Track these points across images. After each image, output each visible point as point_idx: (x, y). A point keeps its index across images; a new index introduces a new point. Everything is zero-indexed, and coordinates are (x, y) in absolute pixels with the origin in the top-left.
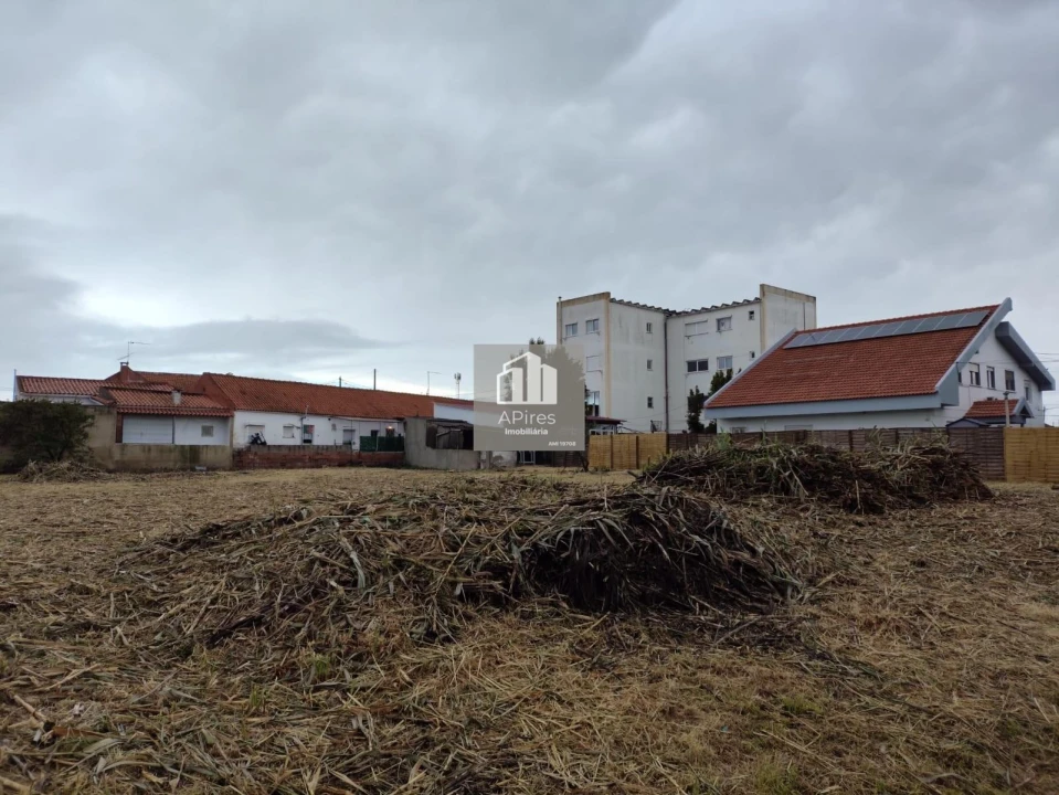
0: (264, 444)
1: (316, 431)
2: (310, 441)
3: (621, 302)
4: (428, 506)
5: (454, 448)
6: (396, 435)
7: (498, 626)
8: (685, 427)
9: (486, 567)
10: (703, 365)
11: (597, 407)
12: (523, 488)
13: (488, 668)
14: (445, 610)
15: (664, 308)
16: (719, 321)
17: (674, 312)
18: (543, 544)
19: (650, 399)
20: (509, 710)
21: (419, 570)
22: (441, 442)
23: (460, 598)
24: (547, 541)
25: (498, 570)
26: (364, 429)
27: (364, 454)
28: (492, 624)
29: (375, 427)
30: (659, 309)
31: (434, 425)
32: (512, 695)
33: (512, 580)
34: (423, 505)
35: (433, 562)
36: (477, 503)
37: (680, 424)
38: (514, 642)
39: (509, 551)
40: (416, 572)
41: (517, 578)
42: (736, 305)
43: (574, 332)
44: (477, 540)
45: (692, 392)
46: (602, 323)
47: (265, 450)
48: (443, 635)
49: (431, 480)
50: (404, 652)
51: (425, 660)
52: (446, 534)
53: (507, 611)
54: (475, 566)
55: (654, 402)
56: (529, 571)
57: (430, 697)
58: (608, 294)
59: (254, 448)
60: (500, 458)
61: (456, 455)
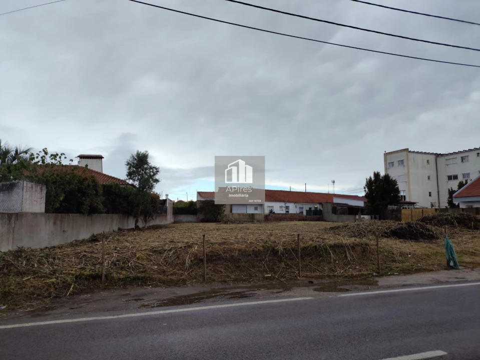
0: (274, 213)
1: (290, 208)
2: (288, 212)
3: (414, 152)
5: (344, 214)
6: (318, 209)
8: (447, 205)
10: (456, 177)
11: (405, 196)
15: (435, 153)
16: (462, 158)
17: (440, 154)
19: (430, 193)
22: (339, 211)
26: (306, 207)
27: (307, 216)
29: (310, 206)
30: (432, 154)
31: (335, 206)
37: (444, 204)
42: (470, 150)
43: (393, 165)
45: (449, 190)
46: (405, 162)
55: (432, 194)
58: (407, 149)
59: (271, 214)
60: (364, 218)
61: (345, 217)
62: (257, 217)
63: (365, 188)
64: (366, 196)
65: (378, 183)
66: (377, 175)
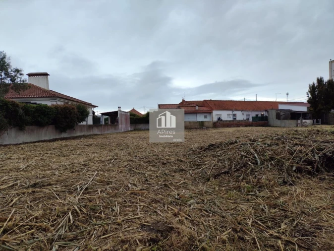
0: (222, 120)
1: (237, 116)
2: (235, 119)
4: (280, 140)
5: (287, 119)
6: (265, 116)
7: (310, 182)
9: (305, 161)
12: (317, 133)
13: (307, 195)
14: (289, 175)
18: (328, 154)
20: (317, 211)
21: (279, 161)
22: (282, 117)
23: (295, 171)
24: (330, 153)
25: (310, 163)
26: (253, 114)
27: (253, 122)
28: (308, 181)
29: (257, 113)
31: (279, 112)
32: (318, 206)
33: (315, 166)
34: (279, 139)
35: (284, 159)
36: (299, 138)
38: (318, 188)
39: (314, 156)
40: (277, 162)
41: (317, 165)
44: (300, 152)
47: (222, 122)
48: (289, 183)
49: (281, 131)
50: (276, 187)
51: (283, 190)
52: (288, 149)
53: (314, 177)
54: (300, 161)
56: (322, 164)
57: (286, 202)
59: (219, 121)
60: (306, 122)
61: (288, 122)
62: (206, 124)
63: (308, 94)
64: (309, 101)
65: (320, 88)
66: (320, 81)
